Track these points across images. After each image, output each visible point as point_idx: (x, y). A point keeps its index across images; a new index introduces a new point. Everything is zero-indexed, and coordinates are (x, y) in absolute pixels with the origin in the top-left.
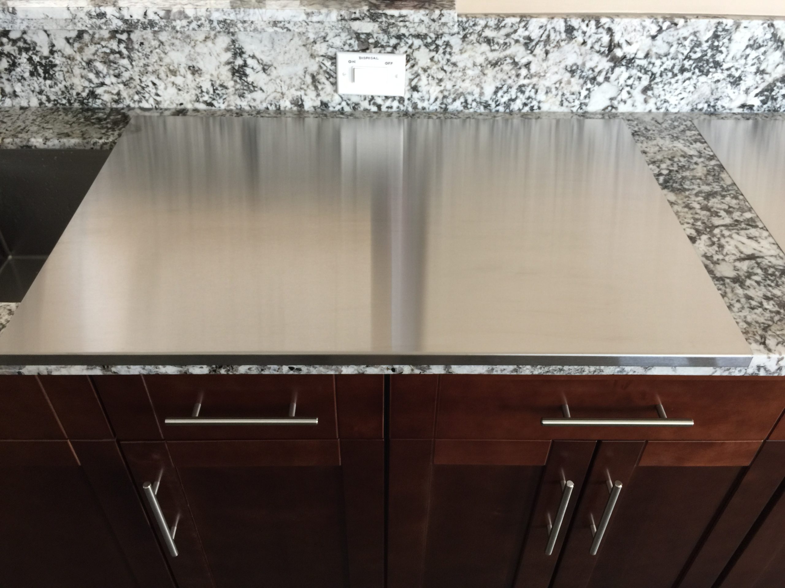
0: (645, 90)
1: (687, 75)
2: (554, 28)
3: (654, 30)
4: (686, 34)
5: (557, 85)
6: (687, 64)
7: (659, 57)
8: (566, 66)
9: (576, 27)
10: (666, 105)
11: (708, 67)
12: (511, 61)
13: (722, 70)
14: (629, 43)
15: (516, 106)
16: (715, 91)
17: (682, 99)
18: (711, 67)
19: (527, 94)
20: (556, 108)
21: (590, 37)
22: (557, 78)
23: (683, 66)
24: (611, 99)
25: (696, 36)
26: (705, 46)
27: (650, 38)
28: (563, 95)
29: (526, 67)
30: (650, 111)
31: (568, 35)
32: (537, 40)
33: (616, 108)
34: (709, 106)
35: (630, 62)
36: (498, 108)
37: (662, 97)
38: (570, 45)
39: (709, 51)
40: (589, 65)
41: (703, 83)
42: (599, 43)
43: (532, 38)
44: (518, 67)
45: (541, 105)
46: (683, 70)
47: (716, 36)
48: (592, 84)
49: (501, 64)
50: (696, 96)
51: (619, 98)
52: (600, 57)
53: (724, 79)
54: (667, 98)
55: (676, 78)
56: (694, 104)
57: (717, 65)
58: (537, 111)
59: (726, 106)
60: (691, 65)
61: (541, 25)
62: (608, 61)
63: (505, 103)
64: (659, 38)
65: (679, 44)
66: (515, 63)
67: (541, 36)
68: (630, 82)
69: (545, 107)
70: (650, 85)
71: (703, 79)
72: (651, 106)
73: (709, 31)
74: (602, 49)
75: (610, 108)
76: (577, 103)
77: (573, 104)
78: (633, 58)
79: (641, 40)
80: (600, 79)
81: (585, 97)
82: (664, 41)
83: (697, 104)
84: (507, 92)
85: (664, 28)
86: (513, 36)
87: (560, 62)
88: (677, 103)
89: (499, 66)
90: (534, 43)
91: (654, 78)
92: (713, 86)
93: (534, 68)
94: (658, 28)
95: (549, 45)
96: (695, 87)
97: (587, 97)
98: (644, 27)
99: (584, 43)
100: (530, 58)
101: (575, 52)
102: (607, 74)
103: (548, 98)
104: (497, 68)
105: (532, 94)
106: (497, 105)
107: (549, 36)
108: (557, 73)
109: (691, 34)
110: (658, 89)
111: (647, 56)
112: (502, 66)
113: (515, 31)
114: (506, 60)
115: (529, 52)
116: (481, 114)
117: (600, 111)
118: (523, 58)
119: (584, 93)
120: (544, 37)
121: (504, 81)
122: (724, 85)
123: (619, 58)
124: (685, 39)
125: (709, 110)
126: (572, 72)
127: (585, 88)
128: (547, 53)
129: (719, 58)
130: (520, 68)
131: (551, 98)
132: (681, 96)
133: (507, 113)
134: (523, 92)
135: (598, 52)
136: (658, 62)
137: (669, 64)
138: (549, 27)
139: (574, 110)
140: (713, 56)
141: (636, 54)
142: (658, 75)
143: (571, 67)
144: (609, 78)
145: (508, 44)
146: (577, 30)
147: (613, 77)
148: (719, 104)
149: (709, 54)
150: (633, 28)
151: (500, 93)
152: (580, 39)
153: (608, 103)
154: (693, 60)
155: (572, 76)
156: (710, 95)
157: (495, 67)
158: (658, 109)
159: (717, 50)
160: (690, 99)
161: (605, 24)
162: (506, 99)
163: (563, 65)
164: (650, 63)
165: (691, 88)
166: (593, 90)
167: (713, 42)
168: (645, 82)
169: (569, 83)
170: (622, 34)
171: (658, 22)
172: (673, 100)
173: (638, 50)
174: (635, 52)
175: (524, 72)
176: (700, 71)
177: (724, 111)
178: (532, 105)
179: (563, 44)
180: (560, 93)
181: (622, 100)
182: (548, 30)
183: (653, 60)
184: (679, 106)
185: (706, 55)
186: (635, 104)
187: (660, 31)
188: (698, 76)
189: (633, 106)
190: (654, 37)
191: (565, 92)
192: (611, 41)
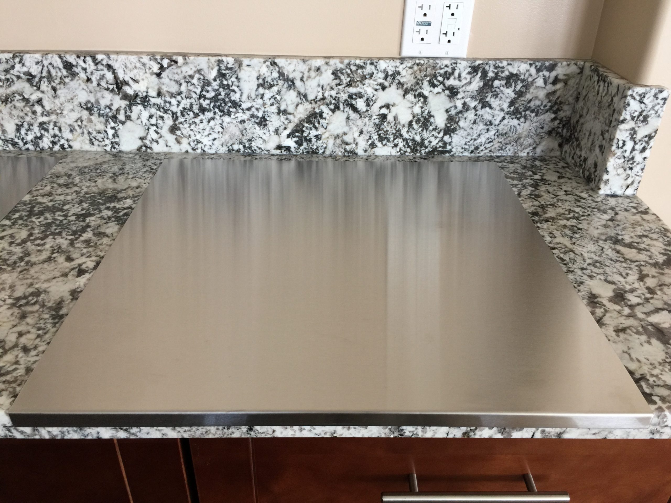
0: (173, 129)
1: (209, 115)
2: (50, 64)
3: (156, 68)
4: (191, 73)
5: (79, 123)
6: (205, 103)
7: (173, 96)
8: (81, 104)
9: (74, 63)
10: (200, 145)
11: (227, 107)
12: (21, 98)
13: (243, 110)
14: (136, 81)
15: (46, 143)
16: (244, 131)
17: (214, 139)
18: (230, 107)
19: (51, 132)
20: (87, 147)
21: (92, 73)
22: (75, 116)
23: (201, 105)
24: (142, 139)
25: (201, 74)
26: (215, 85)
27: (155, 76)
28: (89, 133)
29: (39, 104)
30: (187, 152)
31: (69, 71)
32: (39, 76)
33: (150, 148)
34: (244, 147)
35: (145, 101)
36: (27, 146)
37: (193, 138)
38: (75, 81)
39: (221, 90)
40: (103, 103)
41: (228, 123)
42: (105, 81)
43: (33, 74)
44: (31, 104)
45: (71, 143)
46: (203, 110)
47: (221, 75)
48: (115, 122)
49: (12, 101)
50: (227, 137)
51: (149, 137)
52: (111, 95)
53: (248, 119)
54: (198, 137)
55: (199, 118)
56: (229, 145)
57: (236, 105)
58: (69, 149)
59: (262, 147)
60: (209, 105)
61: (36, 60)
62: (121, 99)
63: (32, 141)
64: (164, 75)
65: (188, 82)
66: (26, 100)
67: (42, 73)
68: (153, 121)
69: (76, 146)
70: (175, 125)
71: (226, 119)
72: (185, 146)
73: (212, 69)
74: (111, 87)
75: (144, 148)
76: (107, 142)
77: (103, 143)
78: (146, 96)
79: (146, 77)
80: (121, 117)
82: (171, 80)
83: (231, 145)
84: (29, 130)
85: (165, 66)
86: (12, 72)
87: (72, 99)
88: (210, 143)
89: (11, 103)
90: (37, 79)
91: (177, 118)
92: (241, 126)
93: (48, 105)
94: (159, 66)
95: (54, 82)
96: (222, 128)
97: (115, 135)
98: (144, 65)
99: (89, 80)
100: (40, 95)
101: (83, 89)
102: (126, 113)
103: (75, 136)
104: (9, 105)
105: (56, 131)
106: (26, 143)
107: (49, 72)
108: (73, 110)
109: (195, 72)
110: (185, 129)
111: (159, 94)
112: (13, 103)
113: (13, 67)
114: (15, 97)
115: (35, 88)
116: (10, 152)
117: (135, 151)
118: (31, 94)
119: (111, 132)
120: (44, 74)
121: (22, 118)
122: (251, 125)
123: (131, 96)
124: (192, 77)
125: (246, 151)
126: (89, 110)
127: (109, 126)
128: (54, 89)
129: (235, 97)
130: (33, 105)
131: (78, 136)
132: (211, 137)
133: (38, 151)
134: (47, 130)
135: (108, 89)
136: (174, 101)
137: (185, 103)
138: (46, 63)
139: (108, 148)
140: (227, 95)
141: (147, 93)
142: (179, 114)
143: (86, 104)
144: (130, 116)
145: (11, 80)
146: (76, 66)
147: (134, 116)
148: (253, 144)
149: (223, 93)
150: (133, 65)
151: (23, 131)
152: (83, 75)
153: (139, 143)
154: (208, 99)
155: (91, 114)
156: (241, 136)
157: (6, 104)
158: (194, 149)
159: (229, 88)
160: (223, 140)
161: (102, 60)
162: (30, 137)
163: (76, 103)
164: (165, 102)
165: (218, 129)
166: (119, 129)
167: (222, 81)
168: (169, 122)
169: (90, 121)
170: (124, 71)
171: (156, 59)
172: (206, 141)
173: (147, 88)
174: (146, 90)
175: (38, 109)
176: (221, 111)
177: (262, 153)
178: (61, 143)
179: (67, 80)
180: (86, 132)
181: (153, 140)
182: (45, 65)
183: (168, 99)
184: (214, 147)
185: (220, 94)
186: (169, 144)
187: (162, 68)
188: (221, 116)
189: (167, 146)
190: (158, 75)
191: (90, 130)
192: (116, 78)
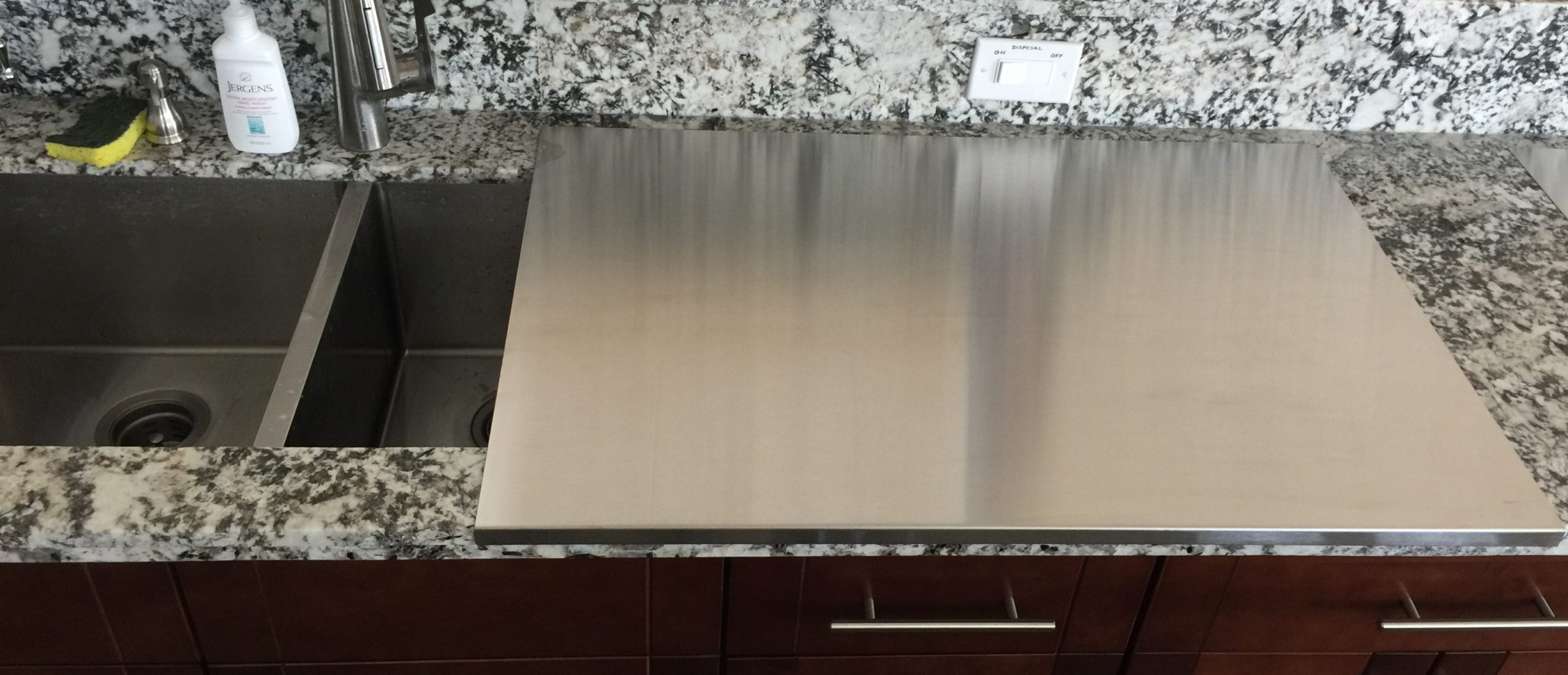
0: (1439, 102)
1: (1505, 81)
2: (1316, 10)
3: (1464, 16)
4: (1510, 24)
5: (1308, 92)
6: (1507, 65)
7: (1466, 54)
8: (1326, 65)
9: (1350, 10)
10: (1468, 122)
11: (1536, 71)
12: (1245, 55)
13: (1558, 75)
14: (1424, 34)
15: (1238, 121)
16: (1544, 104)
17: (1493, 115)
18: (1542, 71)
19: (1260, 103)
20: (1301, 125)
21: (1368, 24)
22: (1310, 80)
23: (1501, 67)
24: (1387, 113)
25: (1524, 26)
26: (1536, 41)
27: (1457, 27)
28: (1315, 105)
29: (1265, 65)
30: (1443, 132)
31: (1336, 21)
32: (1288, 27)
33: (1392, 126)
34: (1532, 126)
35: (1422, 61)
36: (1211, 122)
37: (1464, 112)
38: (1336, 35)
39: (1542, 47)
40: (1359, 64)
41: (1527, 93)
42: (1381, 34)
43: (1281, 24)
44: (1253, 64)
45: (1279, 119)
46: (1499, 74)
47: (1554, 28)
48: (1361, 90)
49: (1228, 59)
50: (1513, 112)
51: (1399, 112)
52: (1379, 52)
53: (1559, 88)
54: (1471, 113)
55: (1489, 85)
56: (1510, 123)
57: (1551, 67)
58: (1272, 128)
59: (1557, 126)
60: (1512, 68)
61: (1297, 5)
62: (1390, 59)
63: (1223, 115)
64: (1471, 27)
65: (1499, 37)
66: (1249, 59)
67: (1295, 21)
68: (1418, 89)
69: (1284, 123)
70: (1448, 94)
71: (1528, 87)
72: (1446, 124)
73: (1545, 20)
74: (1384, 42)
75: (1383, 126)
76: (1334, 117)
77: (1328, 119)
78: (1428, 56)
79: (1444, 30)
80: (1375, 84)
81: (1348, 109)
82: (1477, 33)
83: (1514, 124)
84: (1229, 100)
85: (1480, 14)
86: (1252, 20)
87: (1317, 58)
88: (1484, 120)
89: (1224, 62)
90: (1282, 31)
91: (1456, 85)
92: (1542, 97)
93: (1275, 67)
94: (1471, 14)
95: (1305, 35)
96: (1514, 99)
97: (1351, 109)
98: (1450, 13)
99: (1358, 32)
100: (1274, 51)
101: (1343, 45)
102: (1385, 77)
103: (1291, 109)
104: (1221, 65)
105: (1268, 103)
106: (1211, 119)
107: (1306, 22)
108: (1310, 73)
109: (1518, 23)
110: (1458, 101)
111: (1449, 52)
112: (1228, 62)
113: (1257, 14)
114: (1236, 54)
115: (1273, 43)
116: (1185, 132)
117: (1367, 130)
118: (1262, 51)
119: (1347, 102)
120: (1299, 23)
121: (1228, 84)
122: (1558, 96)
123: (1406, 54)
124: (1508, 30)
125: (1532, 131)
126: (1334, 73)
127: (1349, 97)
128: (1300, 45)
129: (1555, 58)
130: (1255, 66)
131: (1295, 109)
132: (1491, 111)
133: (1225, 130)
134: (1254, 100)
135: (1377, 45)
136: (1464, 62)
137: (1479, 64)
138: (1309, 9)
139: (1329, 127)
140: (1547, 55)
141: (1433, 50)
142: (1461, 80)
143: (1334, 66)
144: (1388, 82)
145: (1243, 32)
146: (1350, 14)
147: (1394, 82)
148: (1548, 123)
149: (1541, 53)
150: (1435, 13)
151: (1217, 103)
152: (1353, 27)
153: (1381, 118)
154: (1516, 59)
155: (1332, 79)
156: (1535, 110)
157: (1217, 64)
158: (1455, 129)
159: (1553, 46)
160: (1506, 116)
161: (1393, 6)
162: (1226, 109)
163: (1321, 63)
164: (1452, 63)
165: (1510, 101)
166: (1362, 100)
167: (1549, 35)
168: (1442, 88)
169: (1326, 88)
170: (1417, 21)
171: (1471, 6)
172: (1479, 117)
173: (1437, 44)
174: (1432, 46)
175: (1260, 71)
176: (1524, 76)
177: (1554, 134)
178: (1265, 119)
179: (1325, 33)
180: (1311, 103)
181: (1403, 115)
182: (1307, 12)
183: (1458, 59)
184: (1487, 126)
185: (1536, 53)
186: (1422, 121)
187: (1474, 18)
188: (1521, 83)
189: (1419, 123)
190: (1462, 27)
191: (1318, 102)
192: (1399, 30)
